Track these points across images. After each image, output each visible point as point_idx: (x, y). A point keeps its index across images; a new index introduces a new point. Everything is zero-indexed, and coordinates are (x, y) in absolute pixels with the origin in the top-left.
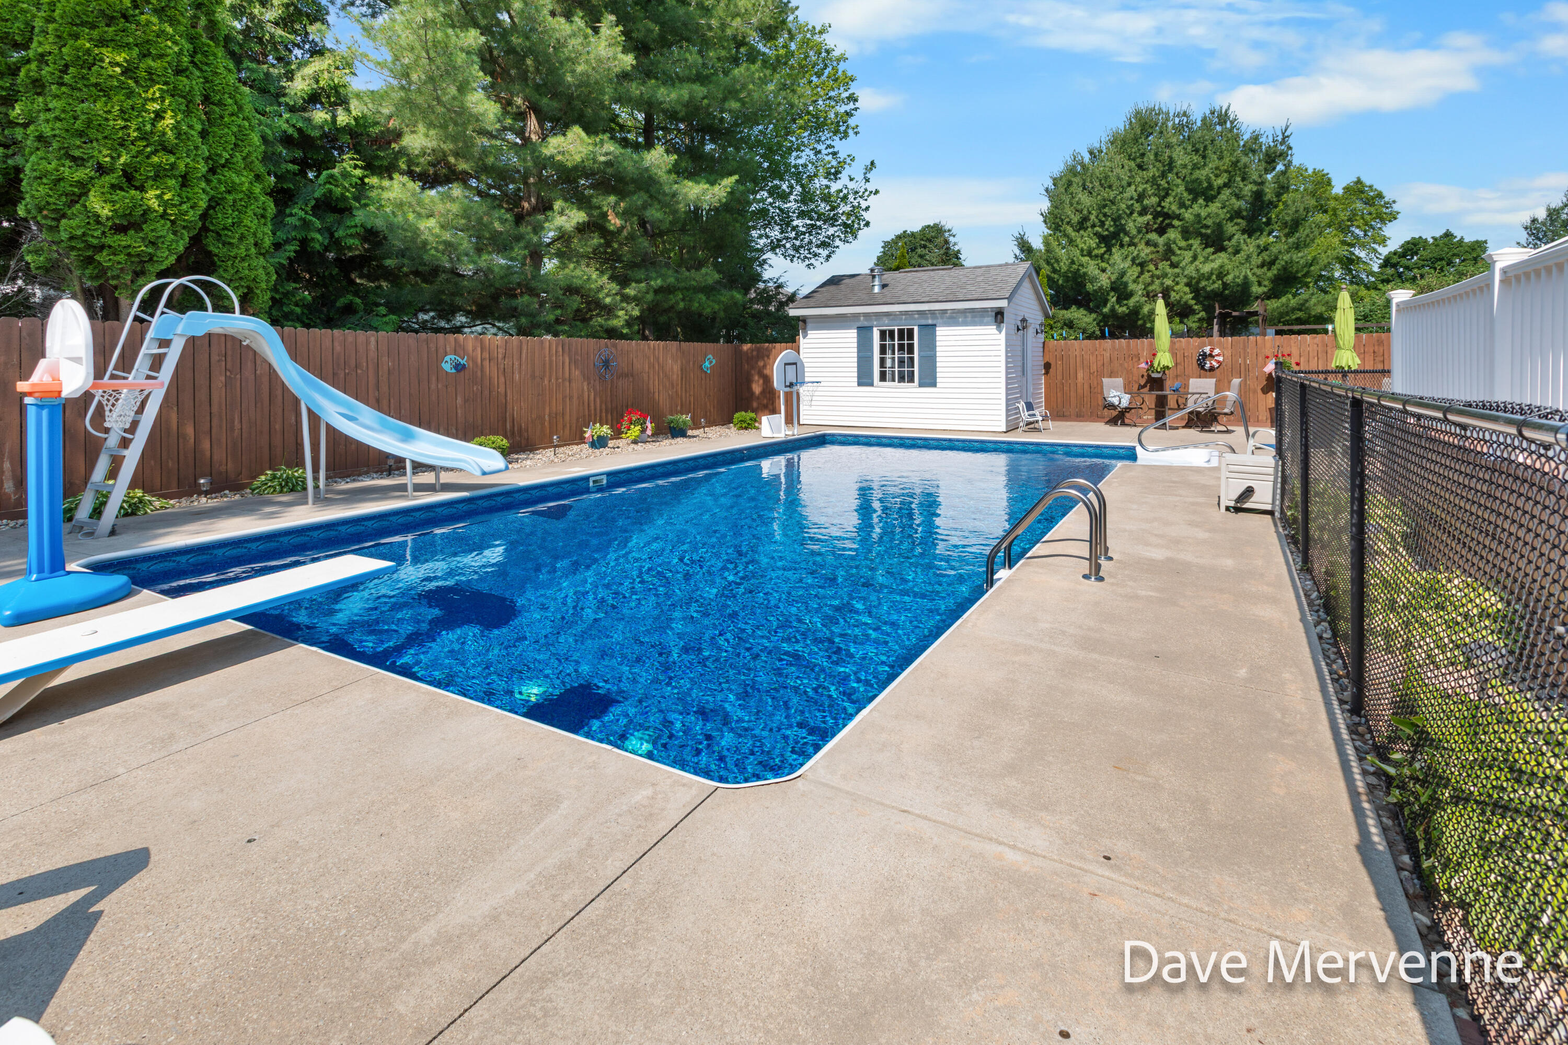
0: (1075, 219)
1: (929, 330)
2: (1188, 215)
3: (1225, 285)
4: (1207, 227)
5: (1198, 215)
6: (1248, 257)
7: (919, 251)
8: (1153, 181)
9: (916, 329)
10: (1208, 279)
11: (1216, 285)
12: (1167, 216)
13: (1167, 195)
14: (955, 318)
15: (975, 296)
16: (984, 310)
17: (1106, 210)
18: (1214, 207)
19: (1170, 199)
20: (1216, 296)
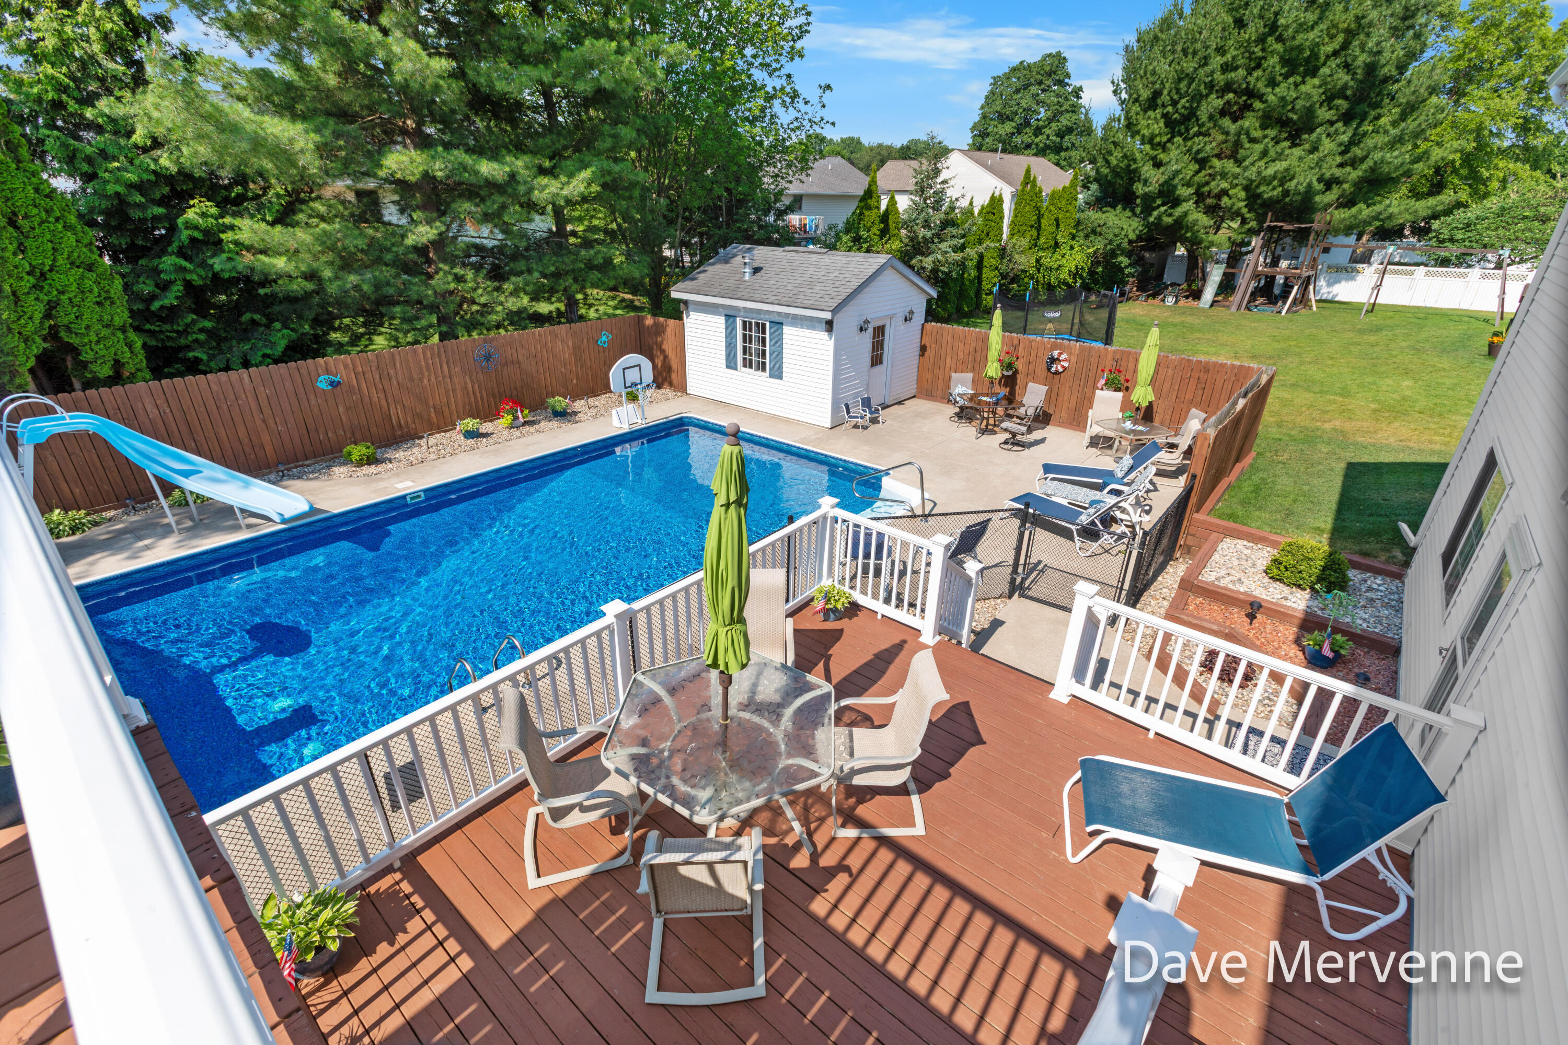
1: (777, 328)
2: (1272, 97)
3: (1286, 193)
4: (1295, 111)
5: (1284, 98)
7: (1034, 89)
9: (768, 326)
10: (1269, 183)
11: (1275, 193)
14: (797, 322)
15: (810, 303)
16: (816, 318)
18: (1310, 85)
20: (1272, 204)
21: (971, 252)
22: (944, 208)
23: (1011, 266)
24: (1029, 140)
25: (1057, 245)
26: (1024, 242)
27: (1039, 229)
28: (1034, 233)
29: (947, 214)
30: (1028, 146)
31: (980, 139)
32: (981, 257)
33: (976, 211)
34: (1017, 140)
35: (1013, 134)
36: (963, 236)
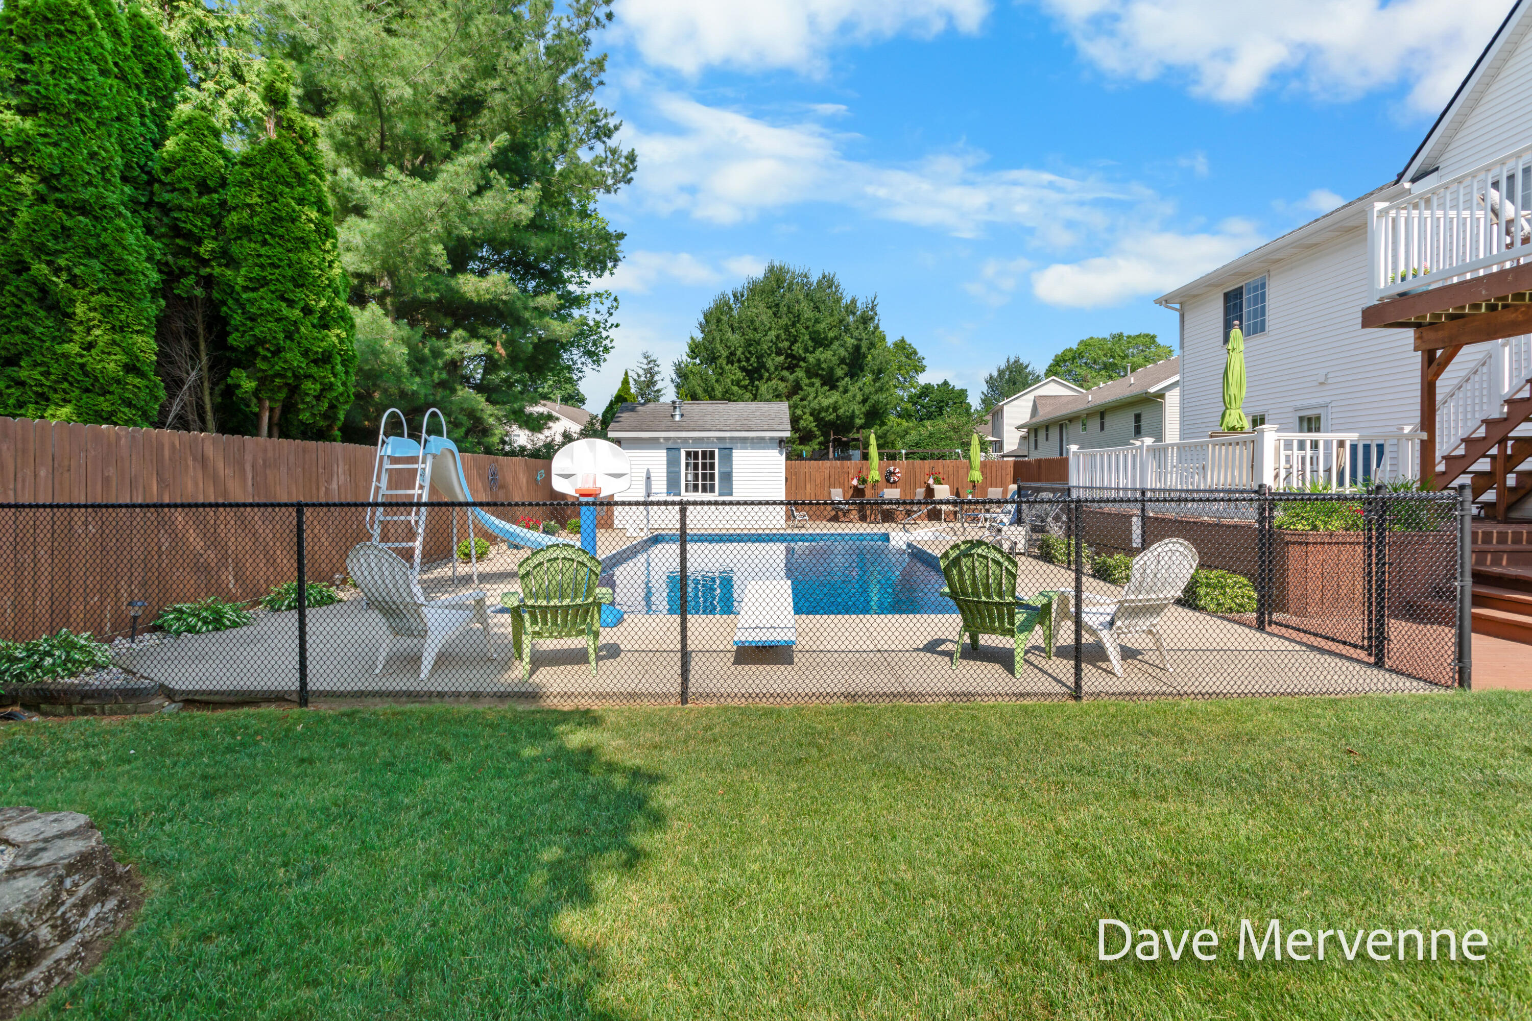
0: (725, 354)
1: (727, 452)
2: (811, 359)
3: (838, 416)
4: (823, 369)
5: (819, 360)
6: (854, 396)
8: (786, 330)
9: (717, 451)
10: (827, 411)
11: (832, 417)
12: (793, 357)
13: (796, 341)
14: (746, 443)
15: (765, 428)
16: (772, 439)
17: (752, 349)
18: (828, 354)
19: (798, 345)
20: (832, 424)
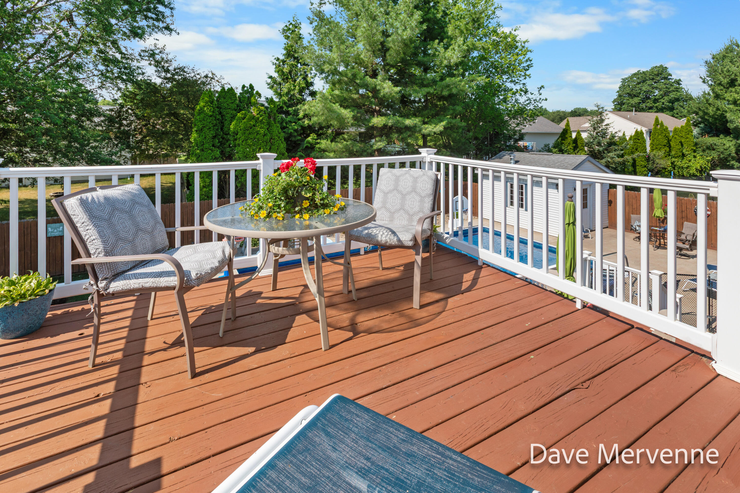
7: (649, 82)
9: (524, 185)
21: (628, 158)
22: (608, 137)
23: (655, 165)
24: (651, 105)
25: (683, 155)
26: (661, 153)
27: (670, 147)
28: (668, 149)
29: (610, 139)
30: (651, 108)
31: (619, 106)
32: (634, 160)
33: (628, 138)
34: (643, 105)
35: (640, 103)
36: (622, 150)
